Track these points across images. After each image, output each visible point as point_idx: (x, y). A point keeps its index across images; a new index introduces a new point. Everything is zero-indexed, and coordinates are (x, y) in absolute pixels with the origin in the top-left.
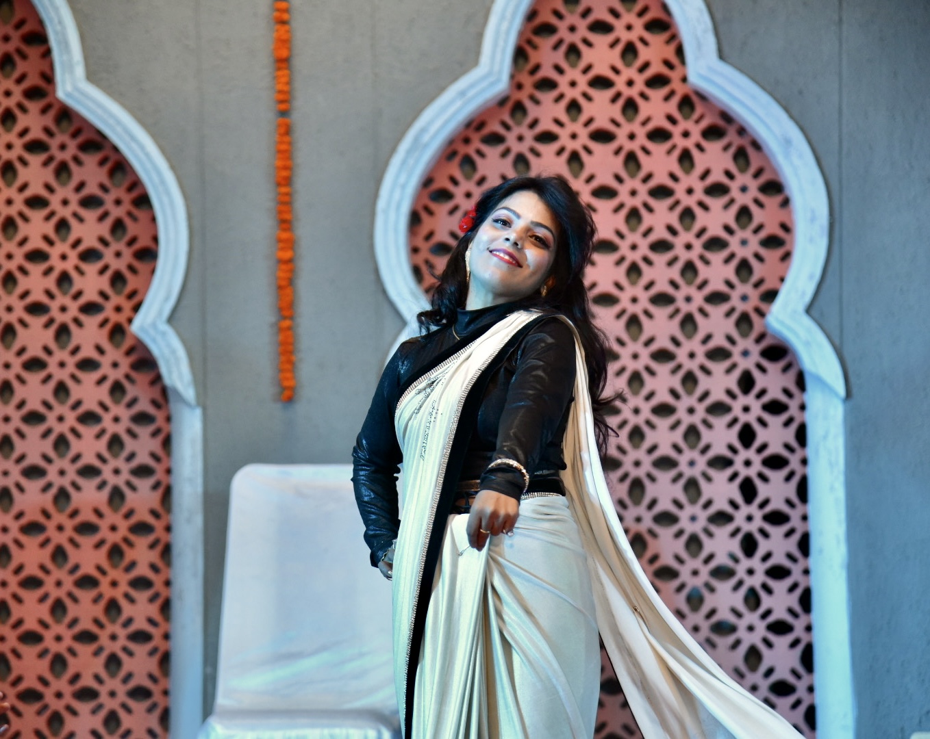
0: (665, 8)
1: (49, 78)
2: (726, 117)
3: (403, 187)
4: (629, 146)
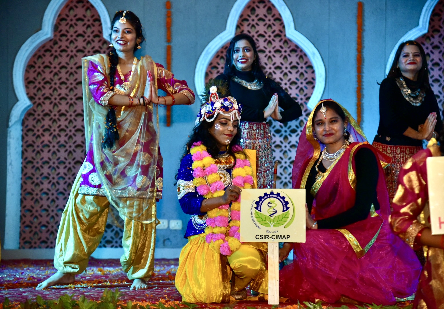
0: (280, 15)
1: (101, 32)
2: (297, 46)
3: (203, 65)
4: (269, 54)
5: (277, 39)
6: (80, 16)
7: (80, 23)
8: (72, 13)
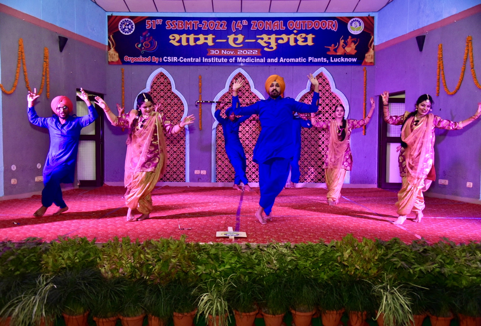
1: (171, 89)
5: (247, 92)
6: (162, 82)
7: (162, 85)
8: (159, 81)
